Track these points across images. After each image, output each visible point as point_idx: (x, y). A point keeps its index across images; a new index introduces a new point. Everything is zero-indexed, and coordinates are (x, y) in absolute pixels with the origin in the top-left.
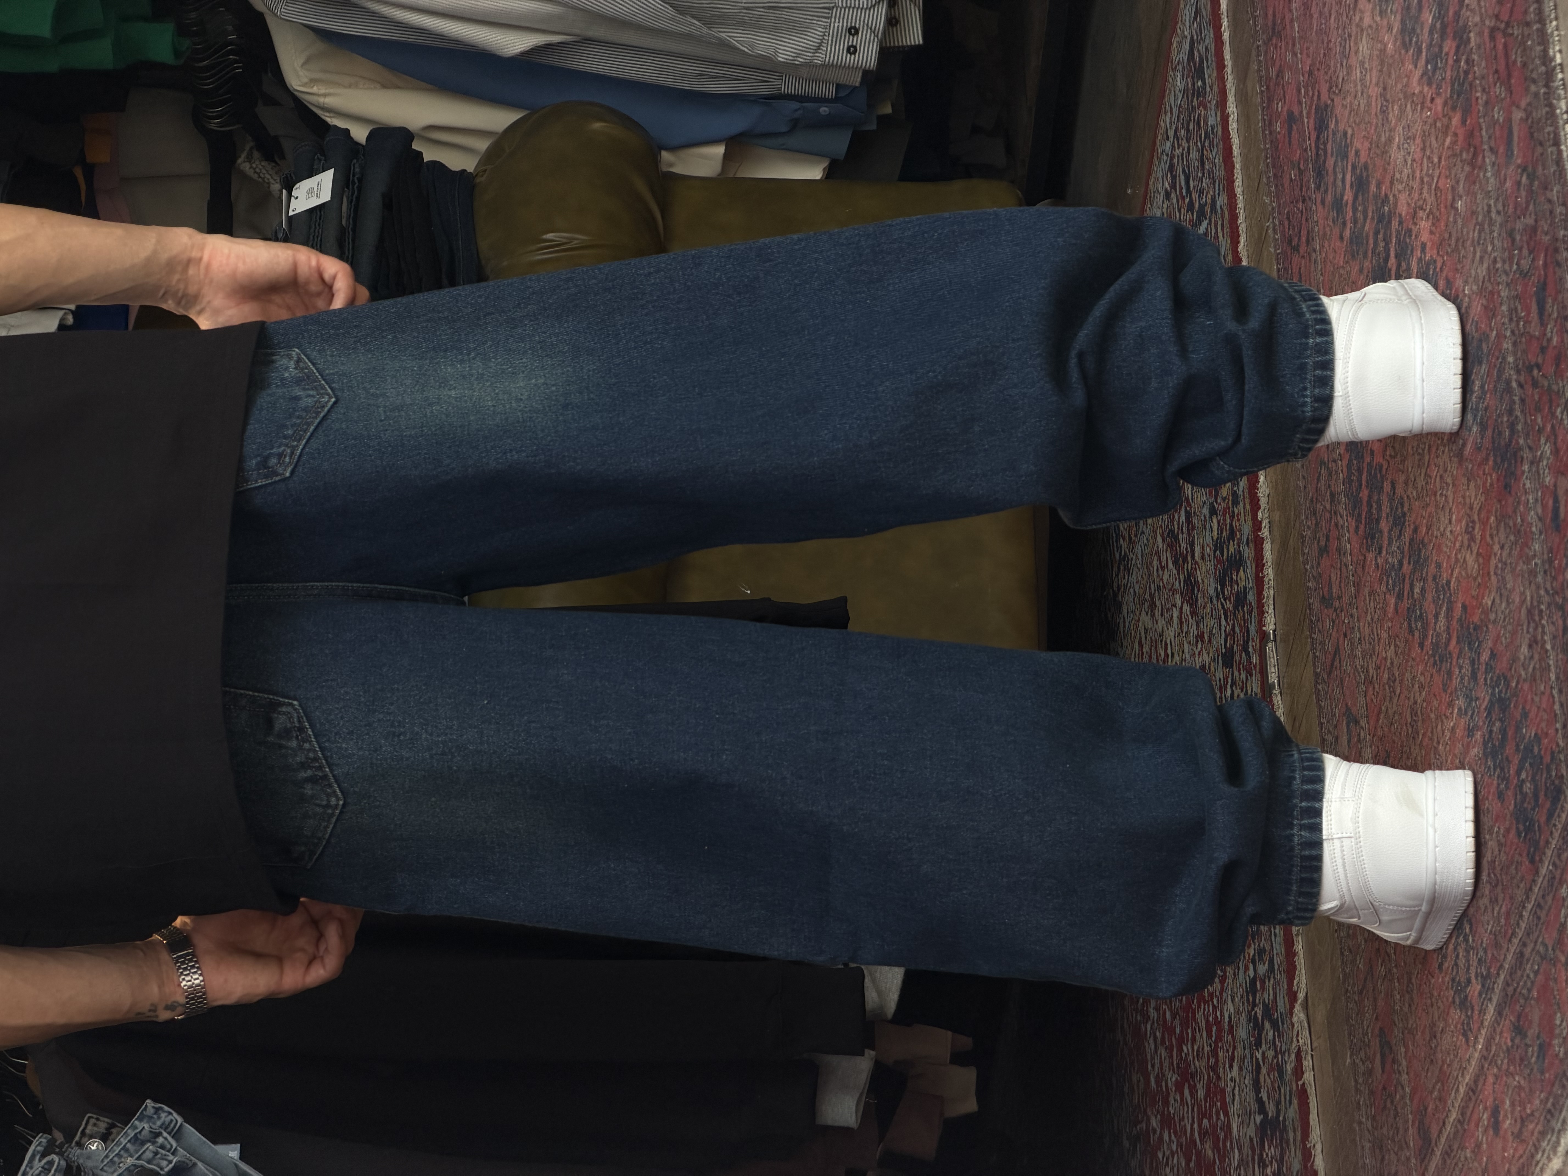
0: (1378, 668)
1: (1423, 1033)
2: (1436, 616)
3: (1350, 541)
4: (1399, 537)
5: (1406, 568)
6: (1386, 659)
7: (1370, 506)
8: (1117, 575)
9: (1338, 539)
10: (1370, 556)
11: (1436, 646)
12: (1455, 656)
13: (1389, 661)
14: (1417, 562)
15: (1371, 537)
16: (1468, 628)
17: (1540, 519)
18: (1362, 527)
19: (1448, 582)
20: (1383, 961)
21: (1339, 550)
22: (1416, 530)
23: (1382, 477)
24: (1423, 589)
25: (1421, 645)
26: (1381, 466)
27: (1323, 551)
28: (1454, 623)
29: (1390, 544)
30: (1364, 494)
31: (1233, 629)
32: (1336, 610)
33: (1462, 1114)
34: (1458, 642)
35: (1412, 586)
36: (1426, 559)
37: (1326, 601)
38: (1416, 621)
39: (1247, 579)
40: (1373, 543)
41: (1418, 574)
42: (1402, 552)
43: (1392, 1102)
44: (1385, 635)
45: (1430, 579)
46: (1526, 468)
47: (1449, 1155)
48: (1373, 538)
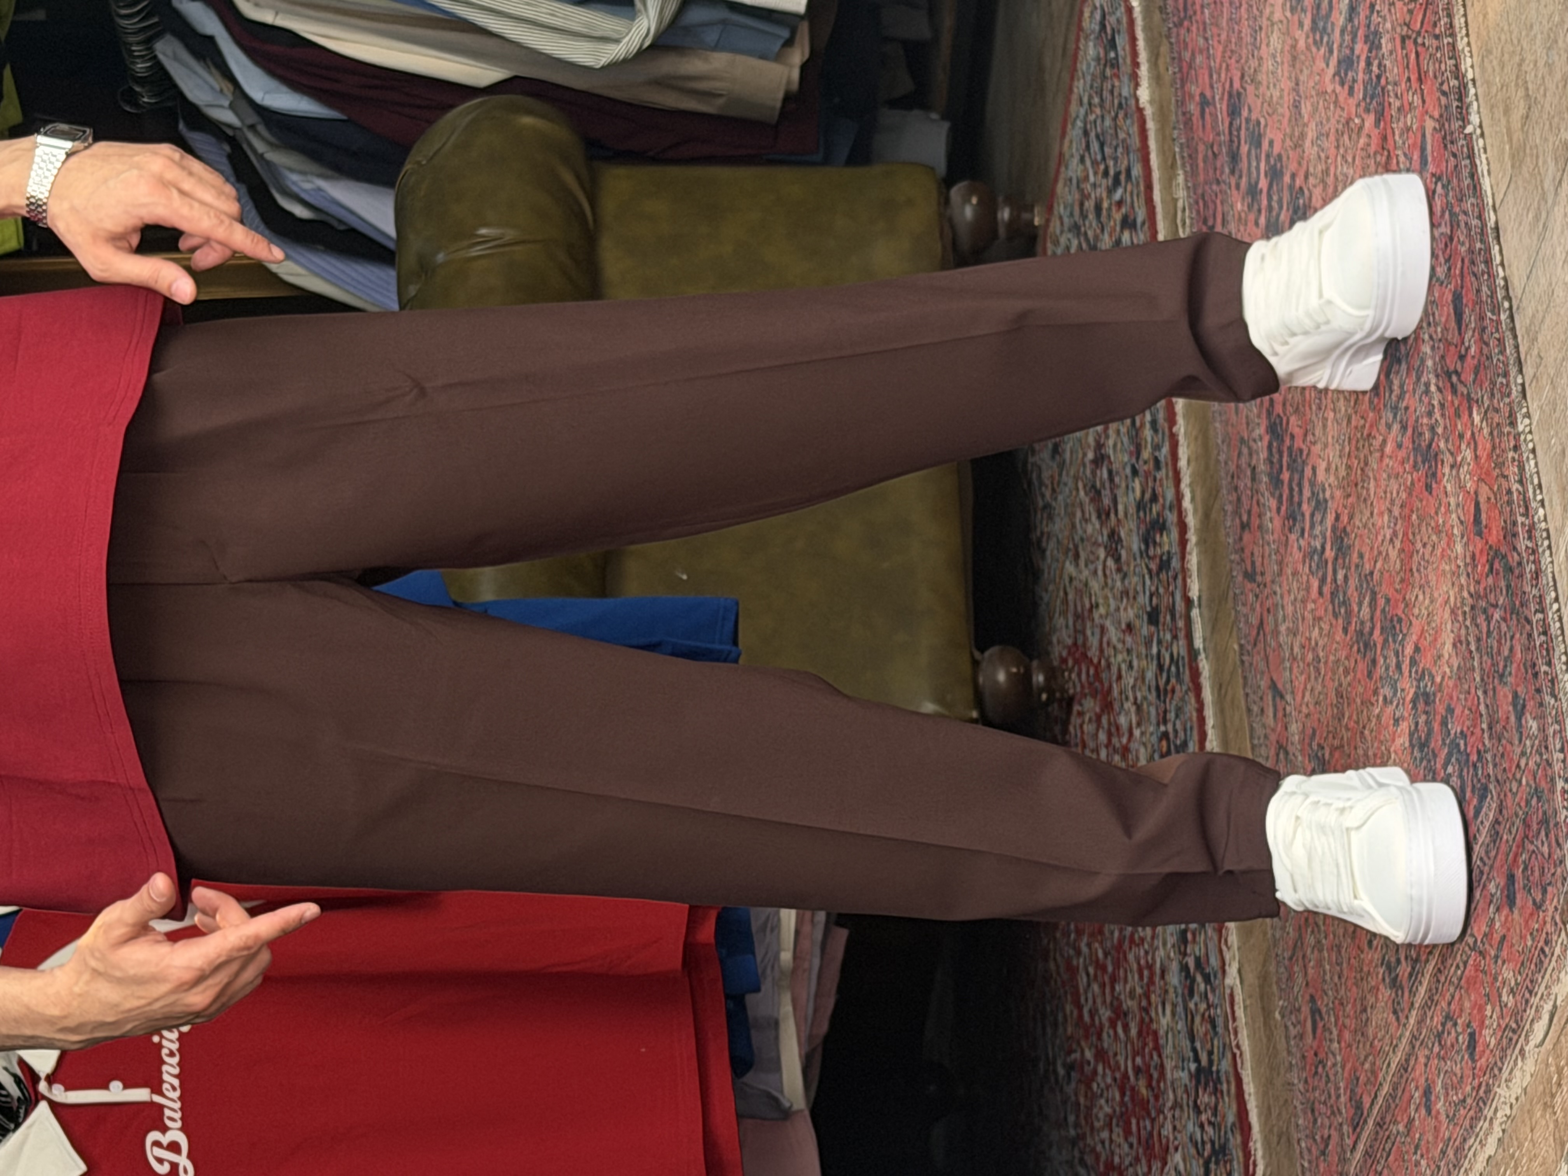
0: (1303, 647)
1: (1354, 1005)
2: (1360, 604)
3: (1273, 522)
4: (1321, 522)
5: (1329, 554)
6: (1310, 639)
7: (1291, 490)
8: (1041, 523)
9: (1260, 516)
10: (1293, 537)
11: (1360, 633)
12: (1379, 647)
13: (1313, 643)
14: (1339, 549)
15: (1292, 517)
16: (1392, 620)
17: (1462, 522)
18: (1283, 508)
19: (1372, 573)
20: (1313, 932)
21: (1260, 527)
22: (1337, 518)
23: (1304, 462)
24: (1346, 577)
25: (1345, 630)
26: (1301, 451)
27: (1244, 526)
28: (1378, 613)
29: (1312, 526)
30: (1286, 476)
31: (1157, 589)
32: (1259, 586)
33: (1395, 1089)
34: (1381, 633)
35: (1335, 572)
36: (1349, 547)
37: (1250, 576)
38: (1339, 607)
39: (1170, 544)
40: (1294, 525)
41: (1340, 561)
42: (1325, 538)
43: (1324, 1067)
44: (1309, 616)
45: (1353, 568)
46: (1447, 470)
47: (1381, 1127)
48: (1295, 520)
